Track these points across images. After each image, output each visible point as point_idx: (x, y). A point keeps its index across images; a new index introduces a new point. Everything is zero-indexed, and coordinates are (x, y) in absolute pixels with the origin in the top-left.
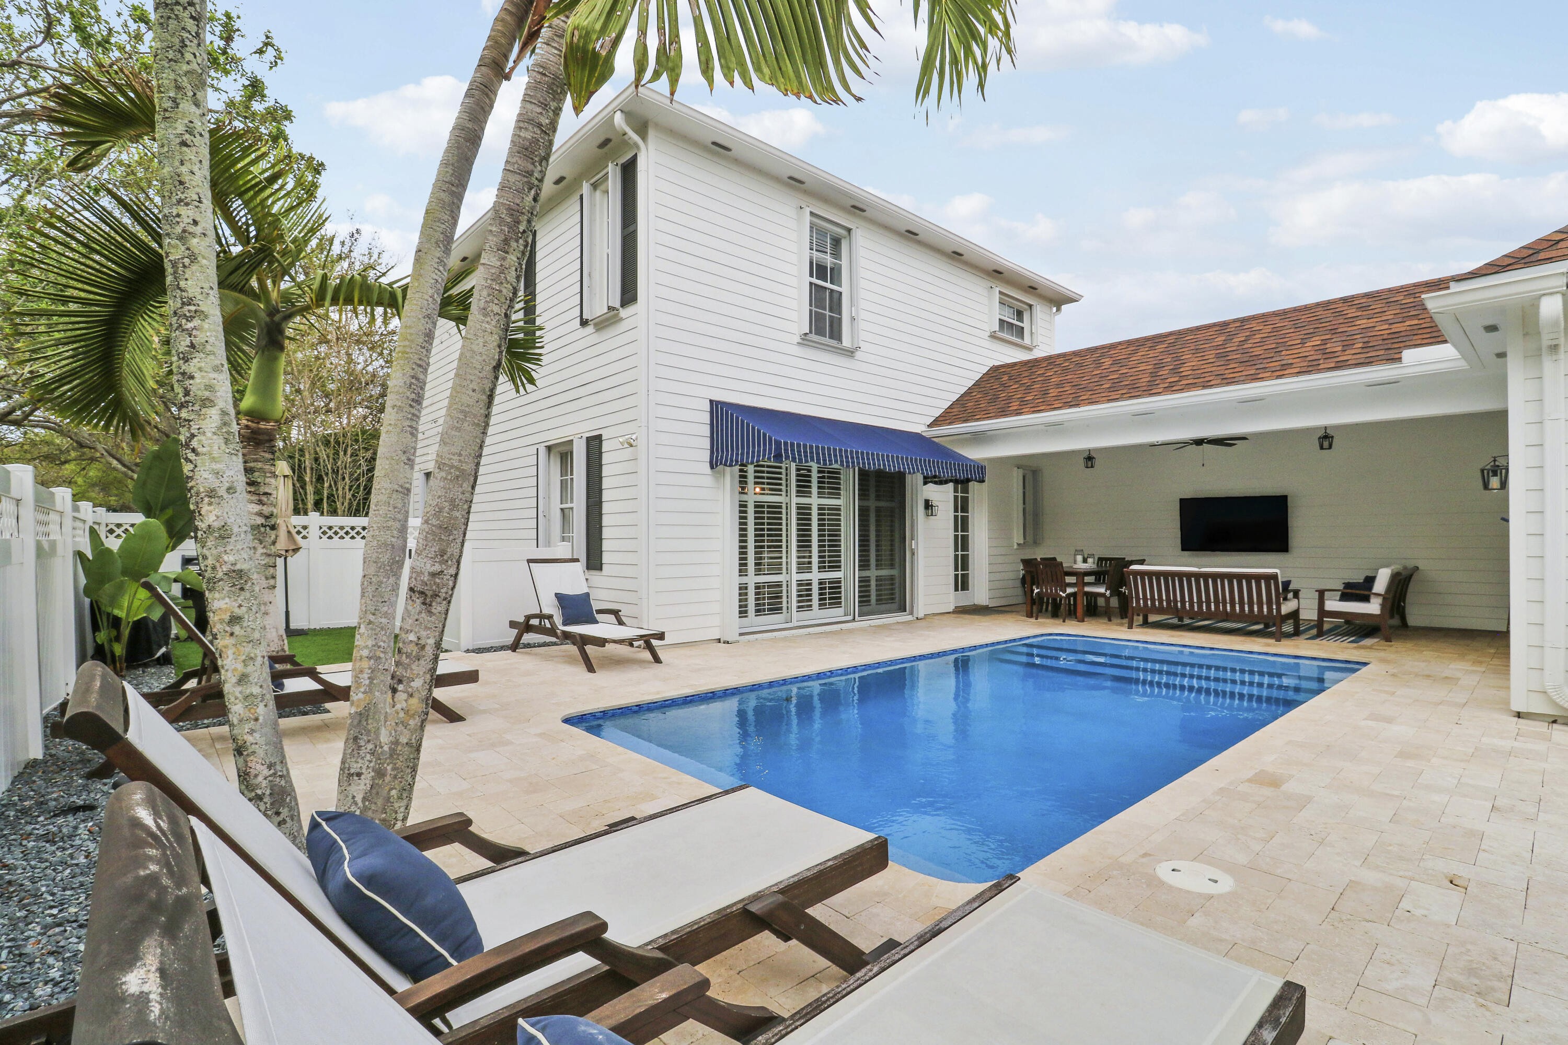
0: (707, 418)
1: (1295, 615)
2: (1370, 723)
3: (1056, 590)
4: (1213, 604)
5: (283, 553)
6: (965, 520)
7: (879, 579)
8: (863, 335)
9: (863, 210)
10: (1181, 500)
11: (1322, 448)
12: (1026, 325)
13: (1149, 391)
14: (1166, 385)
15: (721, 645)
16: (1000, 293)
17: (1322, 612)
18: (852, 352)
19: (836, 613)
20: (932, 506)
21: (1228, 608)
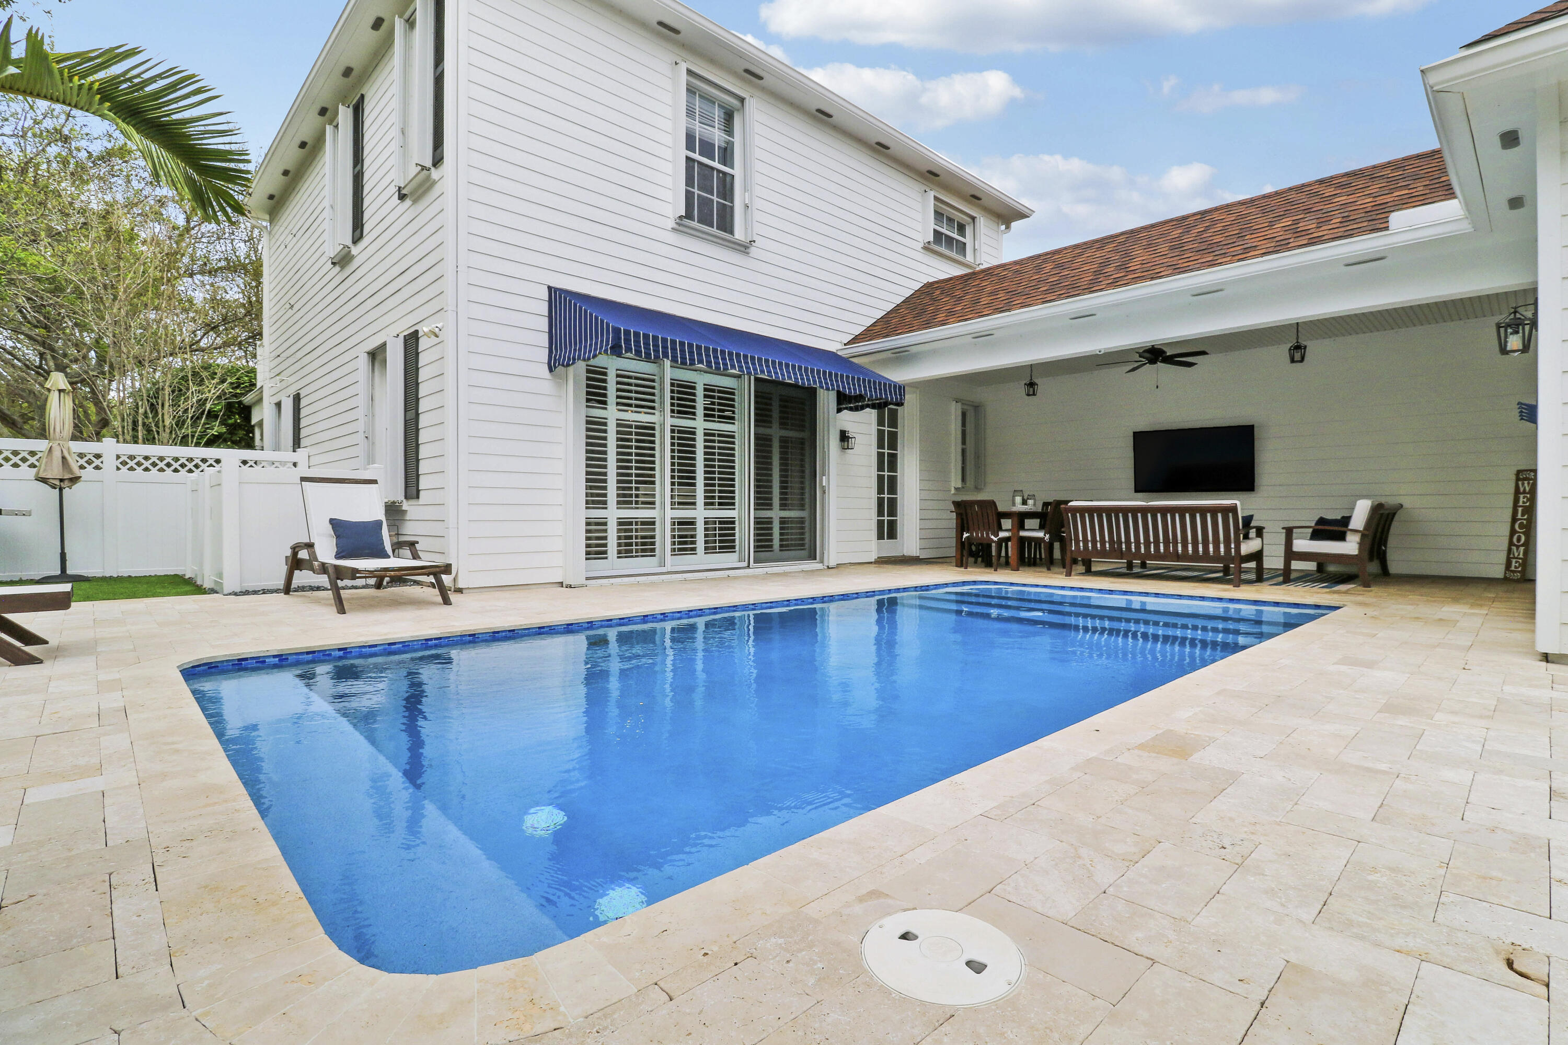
0: (544, 308)
1: (1257, 556)
2: (1343, 668)
3: (987, 534)
4: (1162, 545)
5: (57, 483)
6: (893, 459)
7: (783, 521)
8: (758, 229)
9: (760, 78)
10: (1136, 434)
11: (1293, 361)
12: (968, 240)
13: (1090, 289)
14: (1110, 281)
15: (564, 589)
16: (936, 198)
17: (1290, 555)
18: (746, 247)
19: (729, 559)
20: (848, 437)
21: (1180, 549)
